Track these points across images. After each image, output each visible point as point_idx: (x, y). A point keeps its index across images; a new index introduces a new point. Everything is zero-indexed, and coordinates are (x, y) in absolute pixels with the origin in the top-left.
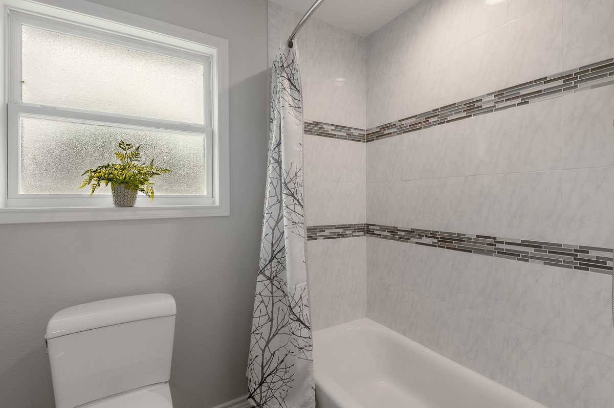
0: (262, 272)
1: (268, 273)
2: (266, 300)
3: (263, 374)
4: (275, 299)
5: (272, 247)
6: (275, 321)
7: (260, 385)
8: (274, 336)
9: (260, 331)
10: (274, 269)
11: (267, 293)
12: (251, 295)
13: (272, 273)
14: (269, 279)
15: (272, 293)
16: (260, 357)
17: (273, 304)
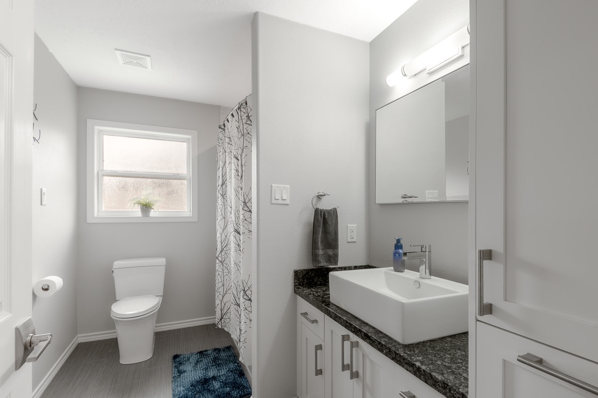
0: (217, 258)
1: (220, 259)
2: (220, 273)
3: (222, 314)
4: (225, 274)
5: (222, 244)
6: (225, 286)
7: (221, 320)
8: (225, 294)
9: (219, 290)
10: (223, 257)
11: (220, 270)
12: (213, 271)
13: (222, 259)
14: (221, 262)
15: (223, 270)
16: (220, 304)
17: (224, 276)
